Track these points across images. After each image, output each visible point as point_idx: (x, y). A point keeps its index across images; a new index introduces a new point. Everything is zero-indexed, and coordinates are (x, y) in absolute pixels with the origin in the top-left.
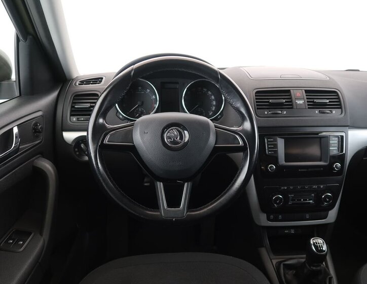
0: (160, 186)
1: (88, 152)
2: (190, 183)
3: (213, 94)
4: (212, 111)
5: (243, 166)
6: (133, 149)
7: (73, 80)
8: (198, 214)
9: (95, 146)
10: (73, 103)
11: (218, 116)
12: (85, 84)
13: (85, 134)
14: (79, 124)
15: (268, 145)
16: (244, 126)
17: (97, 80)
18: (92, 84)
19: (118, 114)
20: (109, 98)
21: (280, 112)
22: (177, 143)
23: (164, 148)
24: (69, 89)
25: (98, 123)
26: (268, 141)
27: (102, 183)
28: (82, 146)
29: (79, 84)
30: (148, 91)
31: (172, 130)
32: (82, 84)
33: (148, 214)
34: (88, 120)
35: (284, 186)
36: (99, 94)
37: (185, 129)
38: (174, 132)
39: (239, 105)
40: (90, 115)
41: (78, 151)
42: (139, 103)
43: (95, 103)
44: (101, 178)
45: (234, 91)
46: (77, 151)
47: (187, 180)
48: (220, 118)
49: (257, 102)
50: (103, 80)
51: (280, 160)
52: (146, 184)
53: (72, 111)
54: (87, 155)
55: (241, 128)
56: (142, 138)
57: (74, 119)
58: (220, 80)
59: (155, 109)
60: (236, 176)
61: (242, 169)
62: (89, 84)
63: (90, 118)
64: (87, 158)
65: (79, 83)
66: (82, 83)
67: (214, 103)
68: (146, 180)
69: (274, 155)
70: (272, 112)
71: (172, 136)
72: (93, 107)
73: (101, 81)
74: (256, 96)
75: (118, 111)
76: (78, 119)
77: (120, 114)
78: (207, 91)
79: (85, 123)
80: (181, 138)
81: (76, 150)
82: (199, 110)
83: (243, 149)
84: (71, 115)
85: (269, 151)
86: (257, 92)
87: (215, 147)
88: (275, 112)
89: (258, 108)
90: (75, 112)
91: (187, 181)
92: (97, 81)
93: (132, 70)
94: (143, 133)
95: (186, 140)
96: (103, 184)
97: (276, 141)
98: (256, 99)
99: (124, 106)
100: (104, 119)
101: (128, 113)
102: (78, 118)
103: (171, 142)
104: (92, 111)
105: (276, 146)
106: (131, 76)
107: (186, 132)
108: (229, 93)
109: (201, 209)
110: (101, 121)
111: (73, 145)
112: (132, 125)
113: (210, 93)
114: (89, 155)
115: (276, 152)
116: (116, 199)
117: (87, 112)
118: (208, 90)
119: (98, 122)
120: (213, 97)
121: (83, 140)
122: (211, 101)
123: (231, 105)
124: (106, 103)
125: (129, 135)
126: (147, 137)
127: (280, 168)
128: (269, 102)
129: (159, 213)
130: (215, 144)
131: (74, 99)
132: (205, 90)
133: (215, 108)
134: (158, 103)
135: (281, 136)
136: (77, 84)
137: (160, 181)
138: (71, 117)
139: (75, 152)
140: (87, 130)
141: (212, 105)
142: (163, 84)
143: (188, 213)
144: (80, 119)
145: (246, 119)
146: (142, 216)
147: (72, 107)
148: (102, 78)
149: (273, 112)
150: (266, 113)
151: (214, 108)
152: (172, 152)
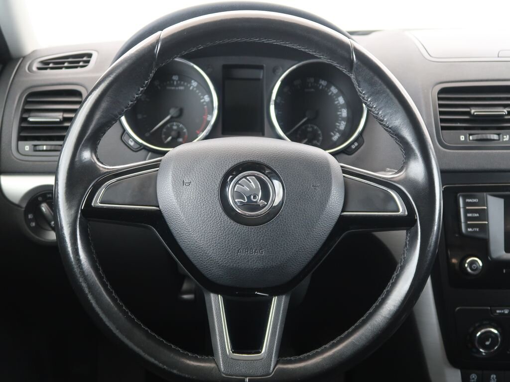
0: (217, 304)
1: (56, 223)
2: (284, 297)
3: (341, 92)
4: (339, 131)
5: (406, 262)
6: (157, 219)
7: (24, 57)
8: (300, 368)
9: (73, 212)
10: (25, 111)
11: (352, 143)
12: (52, 68)
13: (49, 180)
14: (38, 158)
15: (466, 211)
16: (409, 169)
17: (79, 60)
18: (67, 68)
19: (125, 138)
20: (104, 105)
21: (495, 137)
22: (257, 207)
23: (226, 217)
24: (16, 79)
25: (81, 160)
26: (466, 204)
27: (87, 294)
28: (44, 208)
29: (39, 69)
30: (194, 84)
31: (245, 177)
32: (46, 69)
33: (188, 365)
34: (59, 150)
35: (502, 306)
36: (85, 94)
37: (273, 175)
38: (249, 183)
39: (398, 121)
40: (63, 138)
41: (35, 219)
42: (173, 112)
43: (75, 111)
44: (84, 285)
45: (388, 90)
46: (31, 220)
47: (277, 291)
48: (357, 148)
49: (441, 113)
50: (93, 60)
51: (493, 247)
52: (186, 297)
53: (21, 129)
54: (54, 229)
55: (401, 175)
56: (178, 195)
57: (27, 147)
58: (355, 66)
59: (209, 128)
60: (390, 284)
61: (403, 268)
62: (61, 68)
63: (62, 146)
64: (52, 236)
65: (40, 66)
66: (45, 65)
67: (344, 113)
68: (186, 286)
69: (481, 235)
70: (475, 137)
71: (245, 192)
72: (70, 120)
73: (88, 62)
74: (439, 99)
75: (124, 130)
76: (35, 148)
77: (131, 137)
78: (328, 87)
79: (51, 157)
80: (266, 196)
81: (30, 216)
82: (310, 129)
83: (406, 223)
84: (21, 138)
85: (468, 226)
86: (443, 91)
87: (341, 218)
88: (484, 137)
89: (443, 128)
90: (28, 132)
91: (278, 294)
92: (79, 62)
93: (157, 42)
94: (181, 183)
95: (278, 200)
96: (90, 297)
97: (484, 202)
98: (440, 106)
99: (140, 117)
100: (94, 150)
101: (147, 135)
102: (35, 146)
103: (243, 206)
104: (67, 129)
105: (484, 215)
106: (154, 55)
107: (276, 183)
108: (375, 94)
109: (309, 358)
110: (87, 155)
111: (24, 205)
112: (156, 165)
113: (334, 90)
114: (58, 229)
115: (484, 228)
116: (117, 332)
117: (57, 132)
118: (331, 83)
119: (80, 157)
120: (341, 100)
121: (45, 195)
122: (337, 108)
123: (381, 121)
124: (98, 115)
125: (149, 188)
126: (189, 193)
127: (494, 266)
128: (468, 113)
129: (213, 365)
130: (343, 211)
131: (27, 102)
132: (323, 83)
133: (346, 125)
134: (215, 112)
135: (495, 191)
136: (34, 68)
137: (217, 292)
138: (20, 143)
139: (28, 221)
140: (54, 172)
141: (337, 118)
142: (227, 68)
143: (280, 366)
144: (40, 148)
145: (415, 155)
146: (175, 371)
147: (23, 120)
148: (90, 55)
149: (479, 137)
150: (462, 138)
151: (342, 126)
152: (245, 228)
